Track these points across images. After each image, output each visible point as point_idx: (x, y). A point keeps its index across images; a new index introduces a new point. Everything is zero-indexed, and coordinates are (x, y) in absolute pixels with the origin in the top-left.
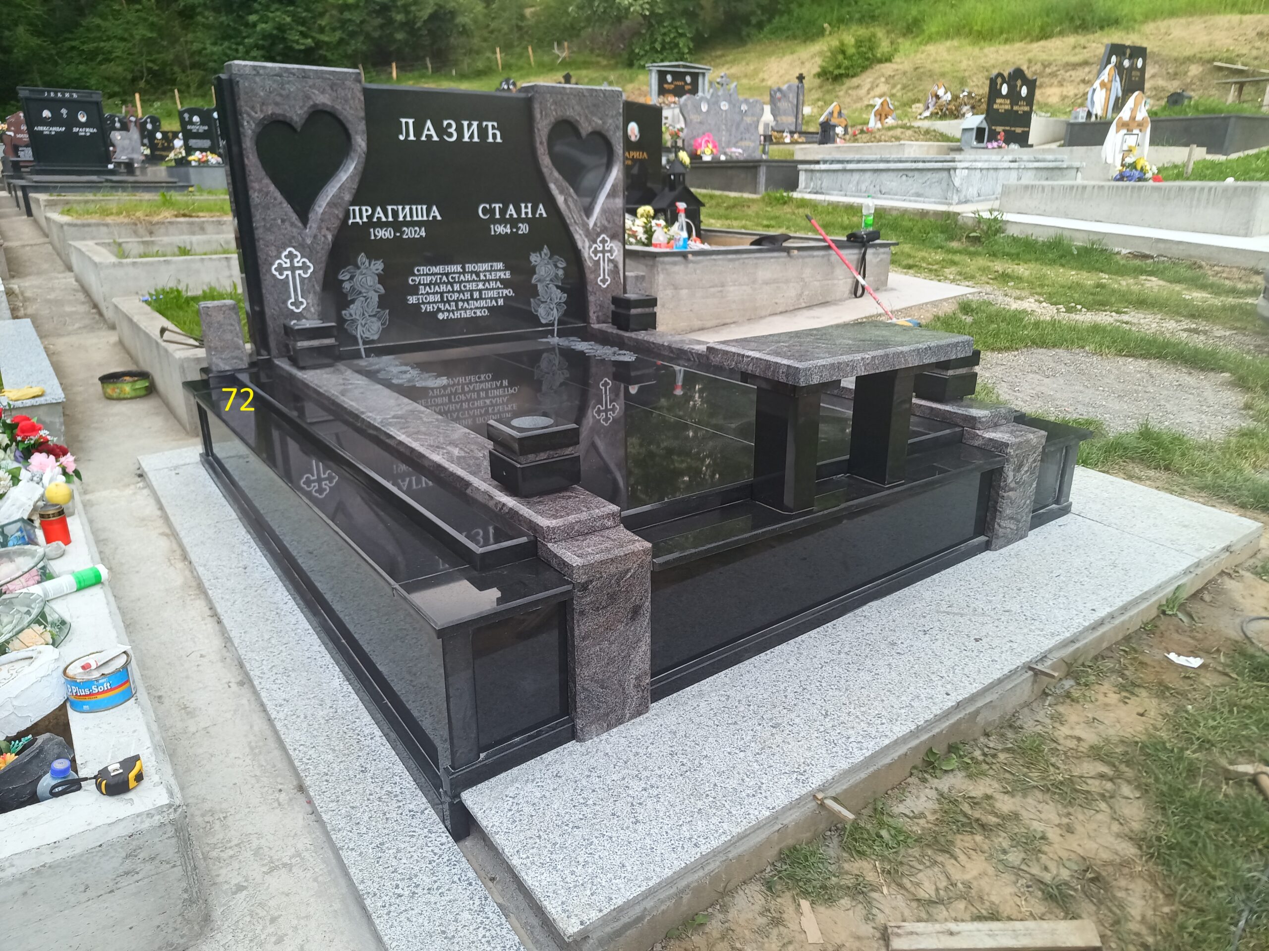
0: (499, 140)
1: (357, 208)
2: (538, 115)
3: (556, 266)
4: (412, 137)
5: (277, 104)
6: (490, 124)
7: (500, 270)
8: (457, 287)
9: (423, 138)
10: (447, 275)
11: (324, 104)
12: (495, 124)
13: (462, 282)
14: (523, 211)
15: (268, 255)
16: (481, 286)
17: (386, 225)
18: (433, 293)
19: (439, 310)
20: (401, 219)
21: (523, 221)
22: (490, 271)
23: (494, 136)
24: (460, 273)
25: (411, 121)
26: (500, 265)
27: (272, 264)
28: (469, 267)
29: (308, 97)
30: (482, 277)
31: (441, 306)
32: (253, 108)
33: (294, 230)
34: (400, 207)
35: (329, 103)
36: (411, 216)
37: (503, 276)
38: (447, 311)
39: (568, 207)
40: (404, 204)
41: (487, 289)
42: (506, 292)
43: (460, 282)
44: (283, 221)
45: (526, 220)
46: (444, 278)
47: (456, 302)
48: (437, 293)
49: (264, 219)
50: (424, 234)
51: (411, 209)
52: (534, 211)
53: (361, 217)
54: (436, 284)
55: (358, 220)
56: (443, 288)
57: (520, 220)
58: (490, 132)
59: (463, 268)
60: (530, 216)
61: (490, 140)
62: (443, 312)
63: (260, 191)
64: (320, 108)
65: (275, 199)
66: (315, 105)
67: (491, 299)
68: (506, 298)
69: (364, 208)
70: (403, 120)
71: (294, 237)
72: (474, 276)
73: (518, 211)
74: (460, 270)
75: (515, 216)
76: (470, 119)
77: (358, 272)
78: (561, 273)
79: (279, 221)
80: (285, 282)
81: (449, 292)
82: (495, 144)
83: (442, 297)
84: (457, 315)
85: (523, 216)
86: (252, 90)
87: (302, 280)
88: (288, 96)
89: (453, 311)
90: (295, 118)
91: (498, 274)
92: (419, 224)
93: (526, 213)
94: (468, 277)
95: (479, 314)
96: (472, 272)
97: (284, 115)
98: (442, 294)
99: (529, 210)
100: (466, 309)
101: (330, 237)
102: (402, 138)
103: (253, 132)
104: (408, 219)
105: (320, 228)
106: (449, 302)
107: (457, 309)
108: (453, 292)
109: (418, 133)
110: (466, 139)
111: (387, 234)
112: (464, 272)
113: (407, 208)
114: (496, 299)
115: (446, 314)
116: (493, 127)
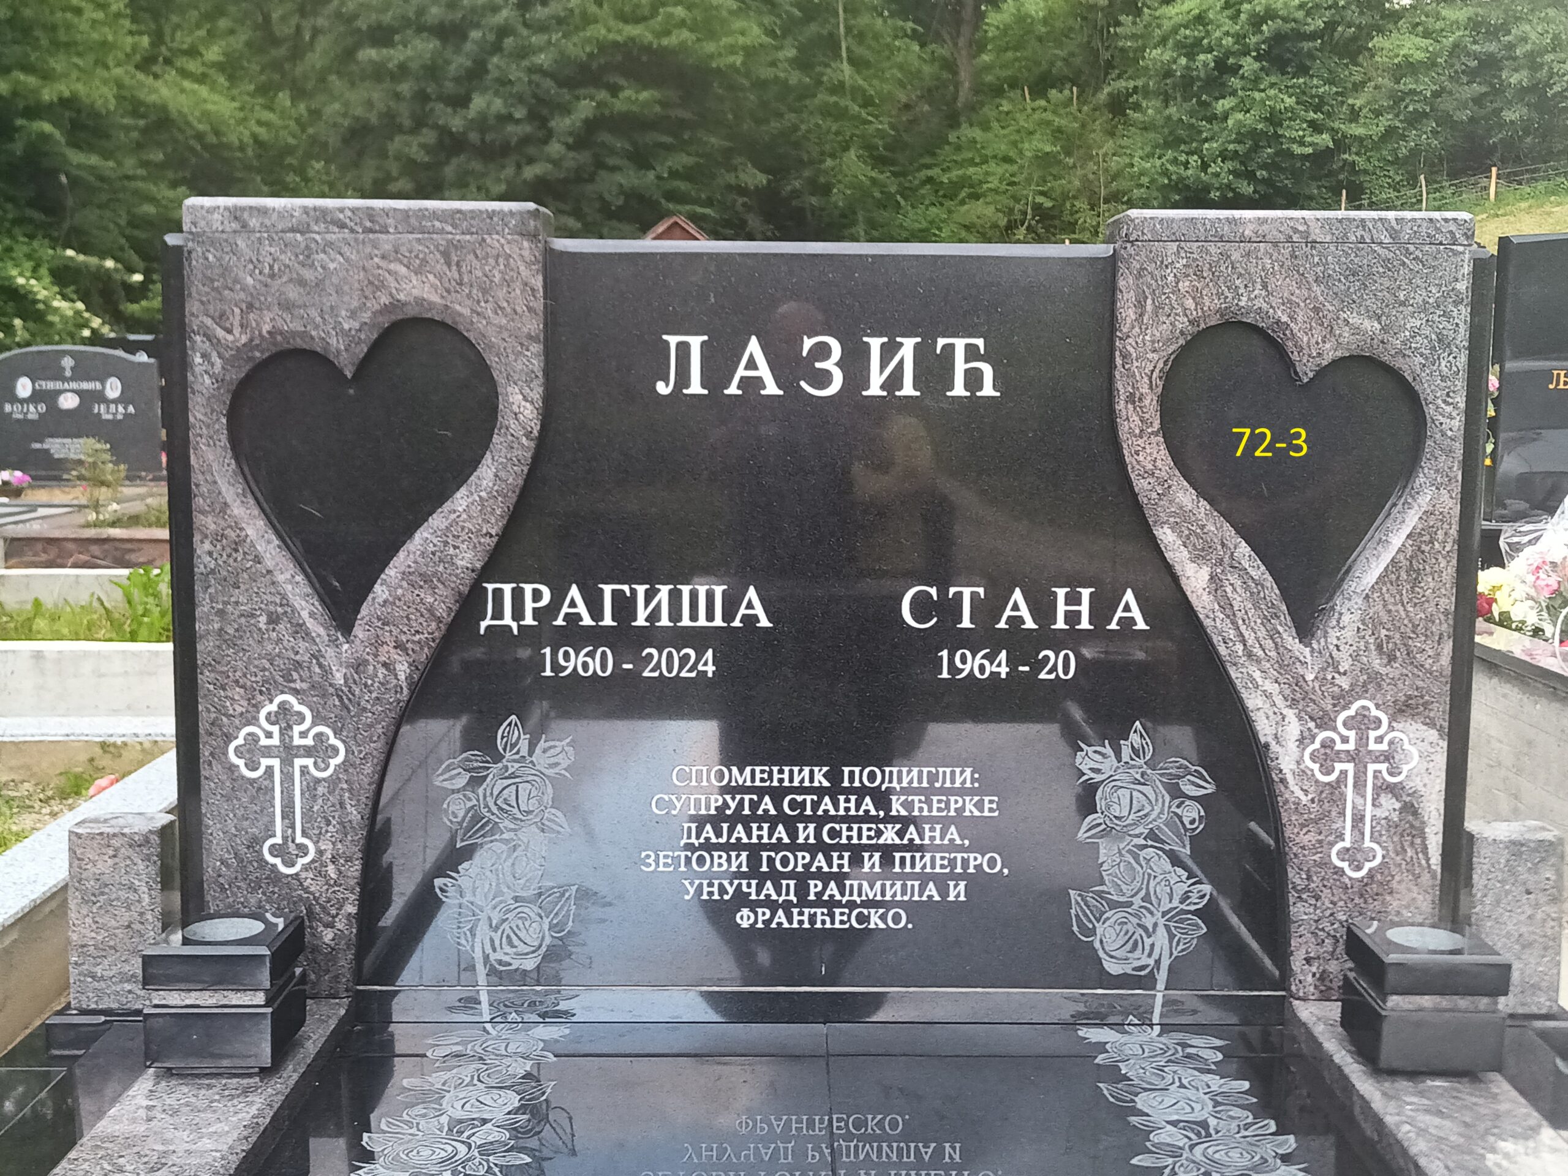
0: (988, 390)
1: (507, 588)
2: (1127, 313)
3: (1176, 793)
4: (696, 387)
5: (287, 306)
6: (960, 344)
7: (962, 792)
8: (806, 833)
9: (733, 390)
10: (777, 795)
11: (420, 301)
12: (980, 342)
13: (827, 818)
14: (1061, 608)
15: (222, 711)
16: (889, 836)
17: (595, 637)
18: (726, 847)
19: (741, 900)
20: (641, 621)
21: (1057, 641)
22: (927, 793)
23: (973, 379)
24: (820, 792)
25: (695, 342)
26: (965, 777)
27: (229, 738)
28: (855, 775)
29: (378, 285)
30: (897, 808)
31: (750, 888)
32: (221, 319)
33: (303, 645)
34: (641, 589)
35: (435, 298)
36: (675, 615)
37: (970, 809)
38: (769, 903)
39: (1226, 606)
40: (652, 580)
41: (911, 847)
42: (976, 860)
43: (821, 821)
44: (273, 620)
45: (1072, 638)
46: (767, 803)
47: (802, 880)
48: (739, 846)
49: (221, 613)
50: (710, 669)
51: (675, 596)
52: (1102, 609)
53: (518, 614)
54: (737, 818)
55: (508, 620)
56: (760, 833)
57: (1047, 637)
58: (960, 366)
59: (834, 777)
60: (1085, 624)
61: (959, 390)
62: (753, 906)
63: (219, 537)
64: (411, 312)
65: (258, 560)
66: (396, 305)
67: (924, 879)
68: (977, 882)
69: (528, 588)
70: (673, 340)
71: (298, 665)
72: (868, 803)
73: (1043, 609)
74: (820, 779)
75: (1030, 624)
76: (892, 331)
77: (495, 768)
78: (1192, 812)
79: (263, 619)
80: (262, 789)
81: (778, 846)
82: (973, 403)
83: (754, 860)
84: (800, 919)
85: (1060, 624)
86: (226, 270)
87: (311, 786)
88: (319, 284)
89: (787, 906)
90: (336, 343)
91: (955, 802)
92: (698, 639)
93: (1073, 618)
94: (847, 805)
95: (875, 922)
96: (861, 792)
97: (304, 335)
98: (754, 851)
99: (1085, 608)
100: (832, 904)
101: (403, 669)
102: (662, 389)
103: (218, 380)
104: (665, 621)
105: (377, 643)
106: (776, 877)
107: (803, 901)
108: (794, 847)
109: (715, 376)
110: (875, 389)
111: (595, 665)
112: (835, 790)
113: (664, 590)
114: (942, 883)
115: (764, 913)
116: (971, 353)
